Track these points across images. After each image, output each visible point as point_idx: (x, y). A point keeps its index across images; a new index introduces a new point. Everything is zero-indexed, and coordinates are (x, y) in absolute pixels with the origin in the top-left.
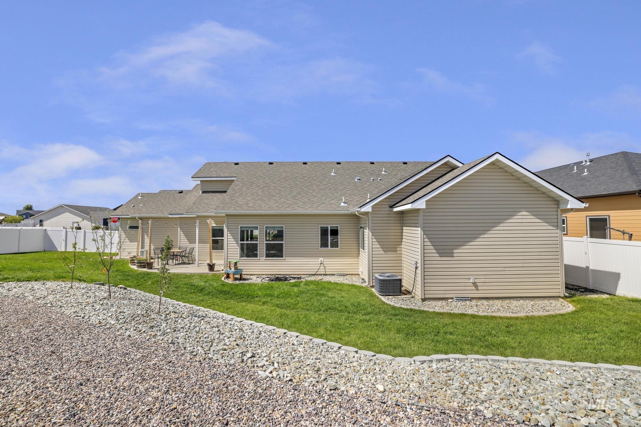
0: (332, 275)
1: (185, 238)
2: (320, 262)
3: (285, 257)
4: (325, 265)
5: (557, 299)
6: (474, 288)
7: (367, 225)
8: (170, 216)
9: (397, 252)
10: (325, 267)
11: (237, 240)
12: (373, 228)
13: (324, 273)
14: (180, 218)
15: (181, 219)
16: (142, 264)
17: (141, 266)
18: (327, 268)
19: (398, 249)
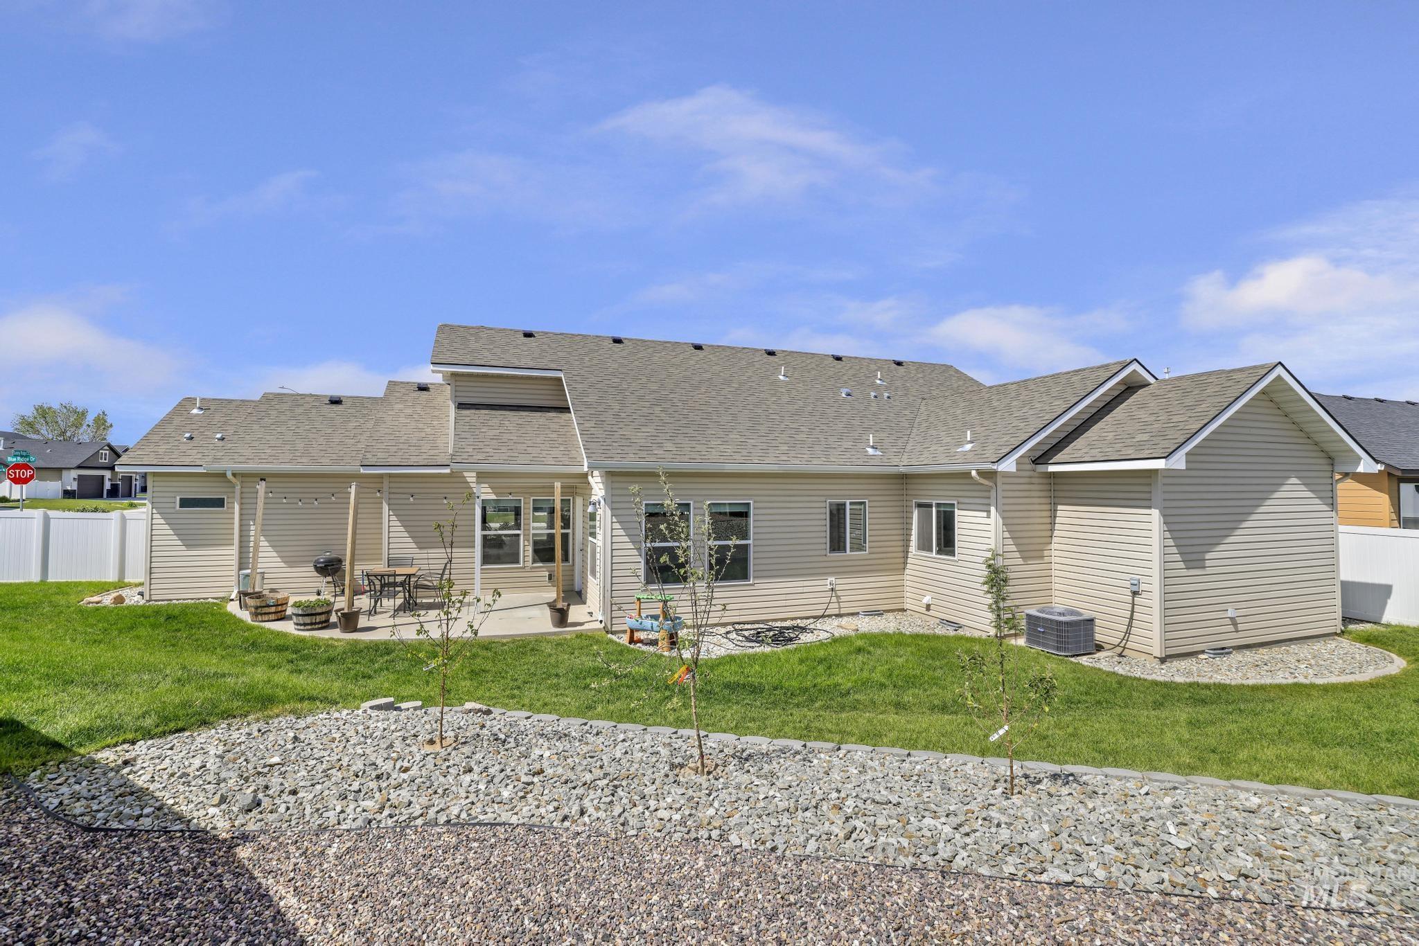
0: (852, 614)
1: (406, 534)
2: (829, 587)
3: (754, 577)
4: (839, 593)
5: (1332, 638)
6: (1231, 628)
7: (993, 501)
8: (362, 471)
9: (1043, 560)
10: (838, 597)
11: (637, 539)
12: (1007, 508)
13: (836, 611)
14: (390, 475)
15: (392, 479)
16: (318, 619)
17: (315, 623)
18: (843, 599)
19: (1046, 553)
